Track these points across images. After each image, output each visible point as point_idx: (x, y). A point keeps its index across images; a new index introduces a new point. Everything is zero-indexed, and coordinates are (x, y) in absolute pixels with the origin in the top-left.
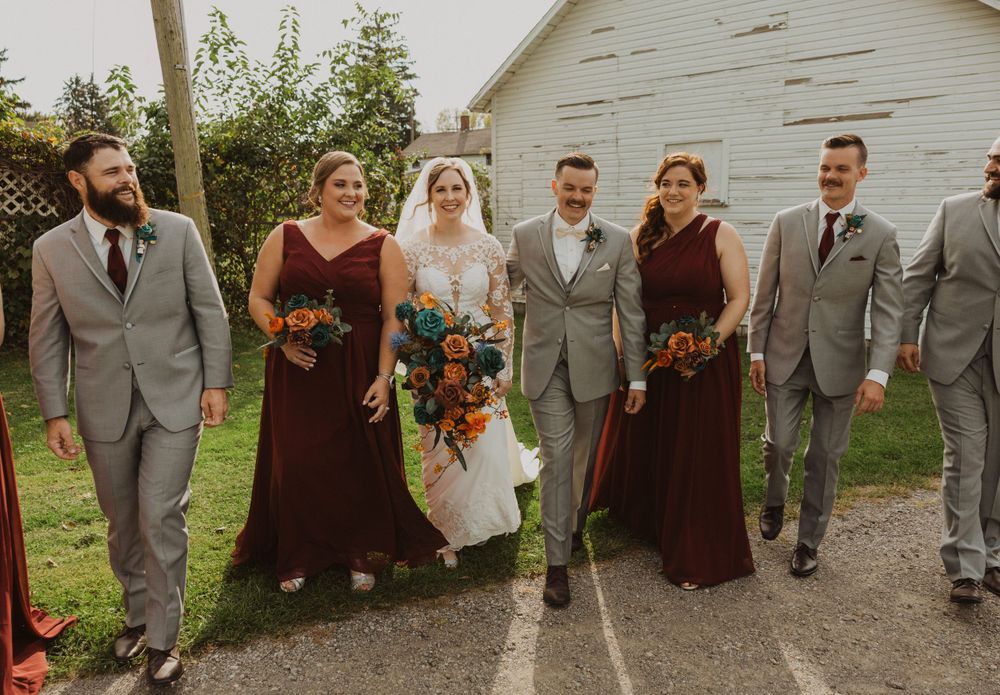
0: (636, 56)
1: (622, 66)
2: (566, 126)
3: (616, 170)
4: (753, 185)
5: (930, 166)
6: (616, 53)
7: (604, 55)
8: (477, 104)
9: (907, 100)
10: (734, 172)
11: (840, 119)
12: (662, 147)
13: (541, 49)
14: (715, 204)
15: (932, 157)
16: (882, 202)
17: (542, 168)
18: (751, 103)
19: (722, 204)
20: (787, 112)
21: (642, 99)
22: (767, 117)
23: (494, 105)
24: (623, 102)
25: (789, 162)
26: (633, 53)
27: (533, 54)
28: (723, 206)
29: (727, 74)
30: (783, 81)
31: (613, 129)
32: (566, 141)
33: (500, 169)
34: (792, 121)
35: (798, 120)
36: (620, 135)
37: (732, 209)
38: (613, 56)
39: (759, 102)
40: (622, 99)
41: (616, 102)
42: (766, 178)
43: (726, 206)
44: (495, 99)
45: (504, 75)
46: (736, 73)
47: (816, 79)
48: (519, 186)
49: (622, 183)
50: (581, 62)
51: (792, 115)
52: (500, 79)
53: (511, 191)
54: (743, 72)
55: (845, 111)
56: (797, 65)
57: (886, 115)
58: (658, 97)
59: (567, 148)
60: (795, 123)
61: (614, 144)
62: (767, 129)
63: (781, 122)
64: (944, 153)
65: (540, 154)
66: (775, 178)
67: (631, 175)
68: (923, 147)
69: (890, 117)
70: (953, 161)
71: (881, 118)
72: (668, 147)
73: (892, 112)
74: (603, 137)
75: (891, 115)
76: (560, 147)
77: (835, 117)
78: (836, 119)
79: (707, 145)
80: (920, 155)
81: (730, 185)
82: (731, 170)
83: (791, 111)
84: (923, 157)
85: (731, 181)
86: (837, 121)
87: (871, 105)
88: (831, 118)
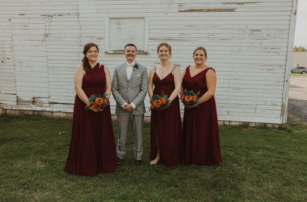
3: (78, 31)
5: (252, 37)
9: (243, 3)
10: (152, 35)
11: (209, 10)
12: (107, 19)
14: (142, 53)
15: (254, 32)
16: (230, 54)
17: (26, 28)
20: (180, 5)
25: (182, 32)
28: (146, 53)
31: (76, 7)
32: (43, 12)
34: (184, 9)
35: (187, 9)
36: (79, 12)
37: (150, 55)
42: (170, 40)
43: (148, 54)
48: (10, 39)
51: (183, 7)
55: (212, 7)
57: (232, 10)
59: (43, 17)
60: (186, 11)
61: (77, 16)
62: (170, 13)
63: (177, 10)
64: (260, 31)
65: (23, 19)
66: (174, 40)
67: (89, 35)
68: (250, 27)
69: (234, 11)
70: (264, 35)
71: (230, 11)
72: (111, 20)
73: (235, 9)
74: (69, 12)
75: (235, 10)
76: (39, 16)
77: (206, 9)
78: (207, 10)
79: (135, 20)
80: (248, 31)
81: (150, 42)
82: (150, 34)
83: (183, 4)
84: (250, 32)
85: (150, 40)
86: (207, 11)
87: (225, 5)
88: (204, 10)
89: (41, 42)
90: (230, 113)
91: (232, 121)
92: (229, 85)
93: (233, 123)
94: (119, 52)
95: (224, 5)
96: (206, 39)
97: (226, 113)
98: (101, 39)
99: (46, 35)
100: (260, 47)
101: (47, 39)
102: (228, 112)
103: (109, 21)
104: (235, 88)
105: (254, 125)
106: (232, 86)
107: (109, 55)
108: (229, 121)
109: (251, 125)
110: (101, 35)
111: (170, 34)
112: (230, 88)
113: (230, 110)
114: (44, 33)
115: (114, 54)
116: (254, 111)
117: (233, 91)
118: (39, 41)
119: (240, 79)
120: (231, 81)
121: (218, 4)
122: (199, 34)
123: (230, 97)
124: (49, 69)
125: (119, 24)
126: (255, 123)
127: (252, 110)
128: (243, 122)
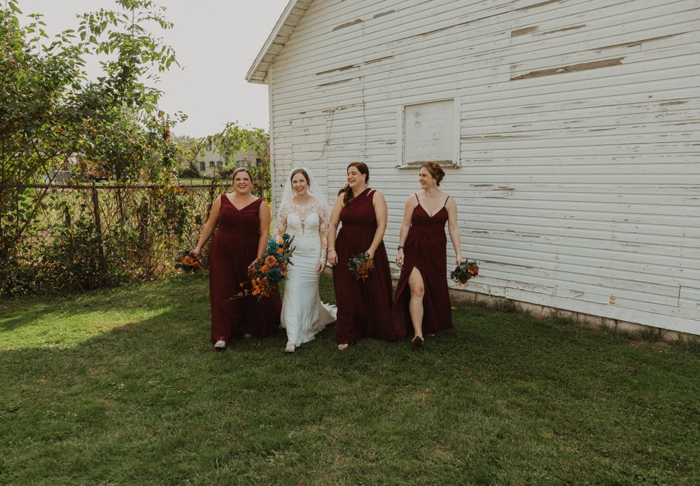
0: (379, 20)
1: (367, 31)
2: (324, 92)
3: (363, 133)
4: (483, 145)
5: (666, 118)
6: (362, 18)
7: (352, 21)
8: (254, 75)
9: (639, 43)
10: (466, 132)
11: (566, 70)
12: (401, 109)
13: (303, 20)
14: (448, 165)
15: (669, 107)
16: (614, 162)
17: (307, 132)
18: (479, 58)
19: (455, 165)
20: (513, 66)
21: (384, 62)
22: (494, 72)
23: (270, 76)
24: (368, 66)
25: (517, 120)
26: (376, 17)
27: (298, 25)
28: (454, 167)
29: (456, 29)
30: (509, 32)
31: (360, 93)
32: (324, 107)
33: (276, 135)
34: (519, 75)
35: (524, 73)
36: (366, 99)
37: (463, 170)
38: (359, 21)
39: (487, 57)
40: (367, 63)
41: (363, 67)
42: (497, 137)
43: (458, 168)
44: (271, 71)
45: (271, 46)
46: (466, 28)
47: (543, 27)
48: (290, 151)
49: (370, 145)
50: (334, 30)
51: (518, 69)
52: (269, 50)
53: (284, 155)
54: (472, 26)
55: (573, 60)
56: (522, 13)
57: (616, 62)
58: (397, 58)
59: (325, 113)
60: (522, 77)
61: (362, 107)
62: (495, 85)
63: (508, 77)
64: (682, 103)
65: (305, 120)
66: (502, 137)
67: (377, 138)
68: (658, 96)
69: (621, 64)
70: (693, 111)
71: (610, 65)
72: (407, 108)
73: (623, 58)
74: (353, 102)
75: (622, 61)
76: (320, 113)
77: (562, 68)
78: (563, 70)
79: (441, 105)
80: (655, 106)
81: (462, 145)
82: (463, 129)
83: (518, 64)
84: (658, 108)
85: (463, 141)
86: (563, 72)
87: (600, 52)
88: (557, 69)
89: (321, 154)
90: (617, 301)
91: (621, 321)
92: (611, 233)
93: (623, 327)
94: (415, 166)
95: (598, 53)
96: (562, 130)
97: (607, 301)
98: (391, 144)
99: (327, 142)
100: (686, 143)
101: (328, 148)
102: (612, 298)
103: (404, 112)
104: (626, 243)
105: (675, 337)
106: (621, 236)
107: (403, 172)
108: (616, 321)
109: (668, 337)
110: (392, 137)
111: (495, 127)
112: (616, 243)
113: (617, 293)
114: (325, 139)
115: (409, 169)
116: (674, 302)
117: (621, 248)
118: (319, 151)
119: (638, 222)
120: (618, 224)
121: (585, 52)
122: (547, 123)
123: (616, 262)
124: (330, 197)
125: (417, 115)
126: (679, 333)
127: (670, 299)
128: (649, 326)
